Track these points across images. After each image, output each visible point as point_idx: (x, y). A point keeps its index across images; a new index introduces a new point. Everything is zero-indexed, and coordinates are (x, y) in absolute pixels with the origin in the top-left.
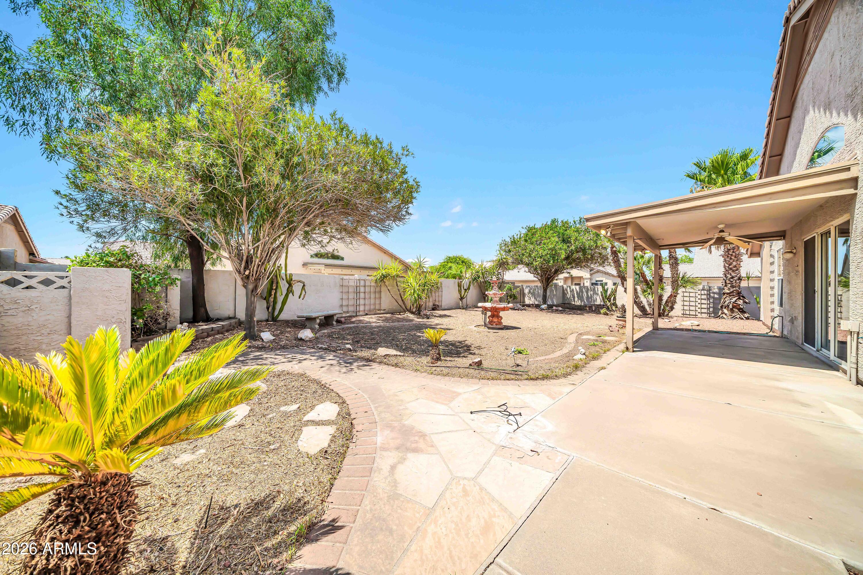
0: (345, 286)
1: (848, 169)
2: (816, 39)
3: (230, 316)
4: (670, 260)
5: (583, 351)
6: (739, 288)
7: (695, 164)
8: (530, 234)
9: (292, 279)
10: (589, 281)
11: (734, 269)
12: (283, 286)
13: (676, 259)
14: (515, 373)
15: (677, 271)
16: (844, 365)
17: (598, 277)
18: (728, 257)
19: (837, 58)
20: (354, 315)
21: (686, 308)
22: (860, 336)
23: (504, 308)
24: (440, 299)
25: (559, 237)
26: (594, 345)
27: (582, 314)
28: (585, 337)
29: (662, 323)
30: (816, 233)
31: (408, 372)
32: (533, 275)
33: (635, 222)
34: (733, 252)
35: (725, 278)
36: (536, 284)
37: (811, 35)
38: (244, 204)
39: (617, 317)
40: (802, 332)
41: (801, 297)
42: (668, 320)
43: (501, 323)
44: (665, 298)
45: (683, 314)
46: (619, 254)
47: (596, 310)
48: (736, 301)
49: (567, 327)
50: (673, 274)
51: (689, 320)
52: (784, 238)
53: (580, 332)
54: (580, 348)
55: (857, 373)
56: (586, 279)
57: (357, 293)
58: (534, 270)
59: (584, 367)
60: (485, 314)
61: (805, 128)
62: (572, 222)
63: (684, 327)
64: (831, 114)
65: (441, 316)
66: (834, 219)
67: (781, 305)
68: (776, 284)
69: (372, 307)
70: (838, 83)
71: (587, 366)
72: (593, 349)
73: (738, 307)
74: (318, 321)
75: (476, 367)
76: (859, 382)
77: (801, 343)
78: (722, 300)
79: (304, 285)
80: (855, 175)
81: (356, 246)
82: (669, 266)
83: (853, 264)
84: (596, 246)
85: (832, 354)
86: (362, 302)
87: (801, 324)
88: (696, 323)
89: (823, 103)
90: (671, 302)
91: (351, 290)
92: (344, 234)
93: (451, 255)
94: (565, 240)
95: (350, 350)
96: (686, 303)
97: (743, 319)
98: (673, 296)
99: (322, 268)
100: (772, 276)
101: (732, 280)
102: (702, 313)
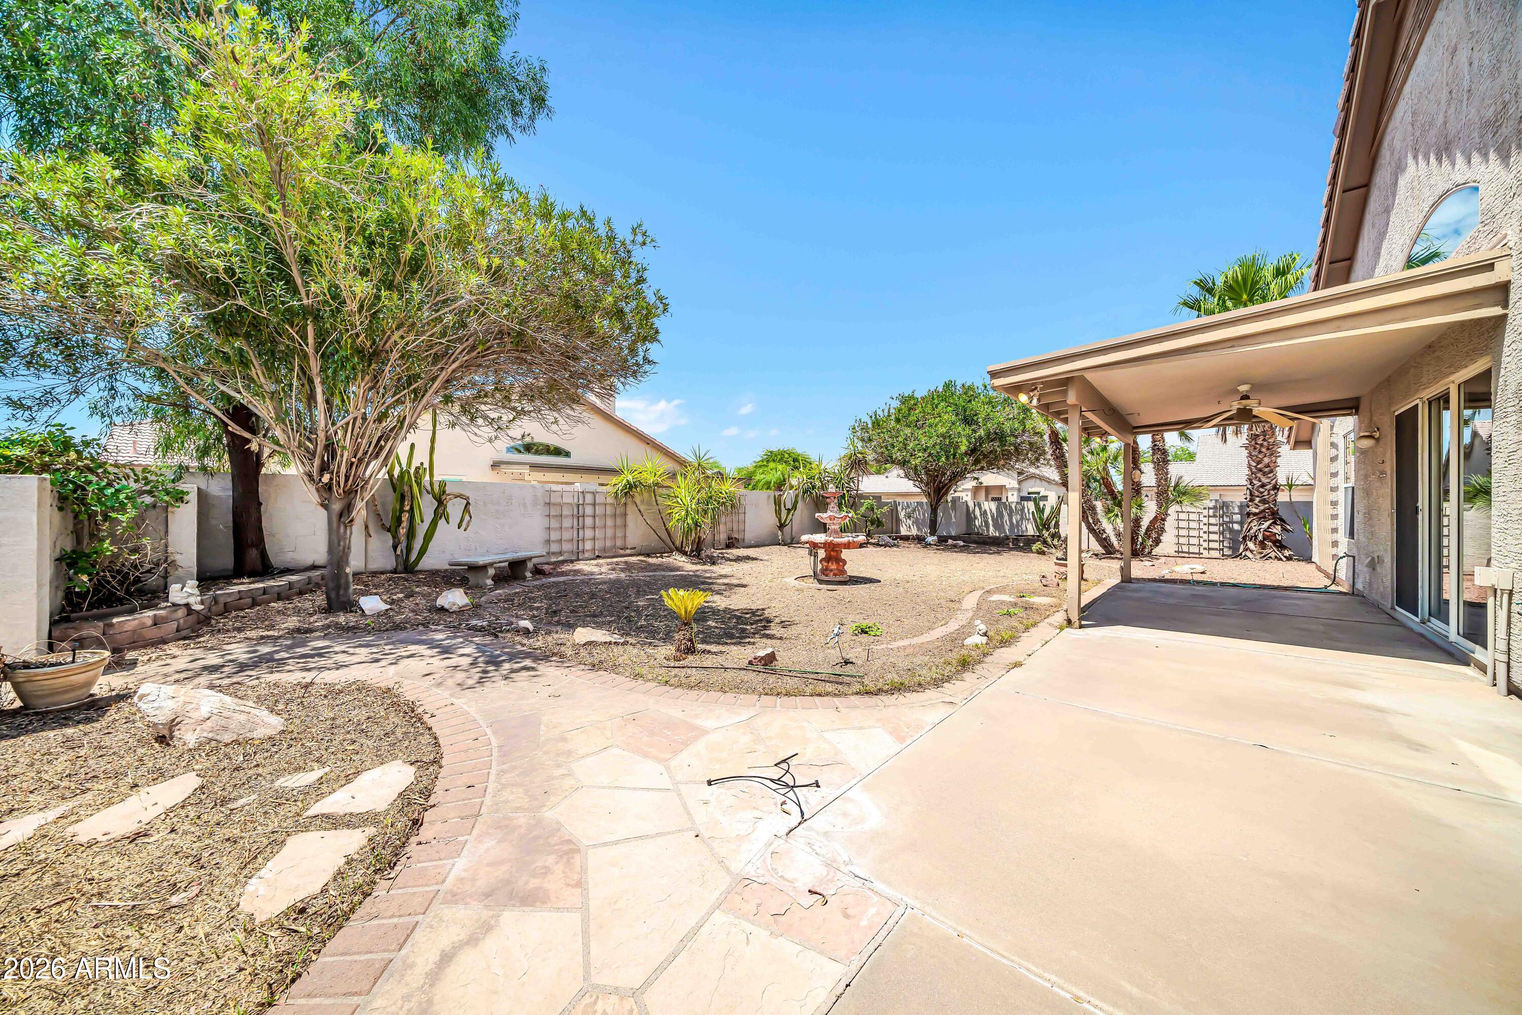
0: (554, 504)
1: (1490, 267)
2: (1420, 27)
3: (317, 563)
4: (1154, 454)
5: (983, 628)
6: (1275, 505)
7: (1195, 283)
8: (905, 410)
9: (444, 492)
10: (1015, 494)
11: (1266, 470)
12: (426, 506)
13: (1164, 452)
14: (837, 679)
15: (1167, 474)
16: (1479, 654)
17: (1032, 487)
18: (1255, 448)
19: (1463, 57)
20: (574, 558)
21: (1182, 540)
22: (1516, 598)
23: (849, 543)
24: (741, 527)
25: (957, 415)
26: (1009, 614)
27: (998, 553)
28: (995, 597)
29: (1140, 569)
30: (1419, 399)
31: (620, 679)
32: (912, 482)
33: (1082, 378)
34: (1264, 440)
35: (1250, 487)
36: (918, 499)
37: (1409, 22)
38: (311, 340)
39: (1057, 559)
40: (1392, 587)
41: (1389, 520)
42: (1151, 564)
43: (843, 572)
44: (1145, 523)
45: (1178, 552)
46: (1064, 444)
47: (1022, 544)
48: (1269, 528)
49: (966, 578)
50: (1159, 481)
51: (1188, 563)
52: (1357, 413)
53: (987, 588)
54: (978, 622)
55: (1509, 671)
56: (1012, 489)
57: (579, 517)
58: (913, 474)
59: (980, 662)
60: (816, 555)
61: (1397, 202)
62: (981, 386)
63: (1178, 577)
64: (1453, 164)
65: (738, 559)
66: (1458, 368)
67: (1352, 534)
68: (1341, 497)
69: (609, 544)
70: (1465, 103)
71: (988, 659)
72: (1006, 622)
73: (1272, 538)
74: (491, 572)
75: (760, 668)
76: (1512, 690)
77: (1389, 606)
78: (1245, 526)
79: (468, 504)
80: (1504, 279)
81: (566, 427)
82: (1152, 465)
83: (1498, 455)
84: (1024, 431)
85: (1453, 631)
86: (589, 533)
87: (1389, 571)
88: (1200, 568)
89: (1434, 148)
90: (1157, 527)
91: (566, 512)
92: (538, 403)
93: (775, 449)
94: (969, 420)
95: (526, 632)
96: (1182, 532)
97: (1281, 559)
98: (1159, 520)
99: (526, 470)
100: (1333, 482)
101: (1261, 490)
102: (1209, 549)
